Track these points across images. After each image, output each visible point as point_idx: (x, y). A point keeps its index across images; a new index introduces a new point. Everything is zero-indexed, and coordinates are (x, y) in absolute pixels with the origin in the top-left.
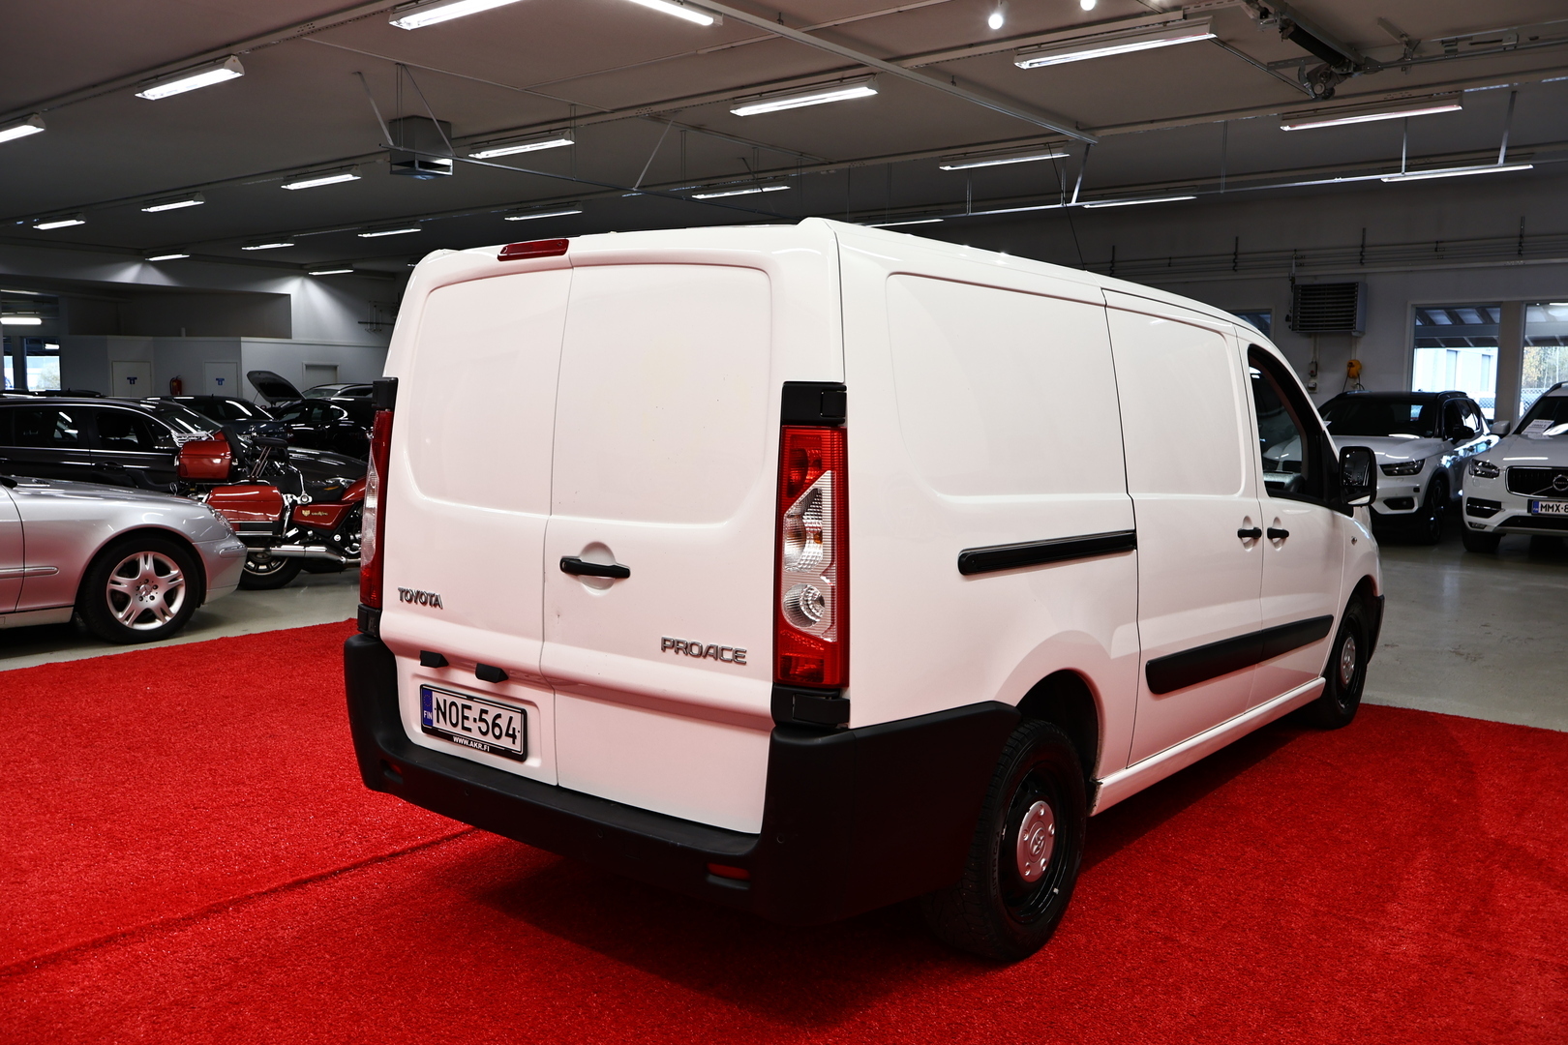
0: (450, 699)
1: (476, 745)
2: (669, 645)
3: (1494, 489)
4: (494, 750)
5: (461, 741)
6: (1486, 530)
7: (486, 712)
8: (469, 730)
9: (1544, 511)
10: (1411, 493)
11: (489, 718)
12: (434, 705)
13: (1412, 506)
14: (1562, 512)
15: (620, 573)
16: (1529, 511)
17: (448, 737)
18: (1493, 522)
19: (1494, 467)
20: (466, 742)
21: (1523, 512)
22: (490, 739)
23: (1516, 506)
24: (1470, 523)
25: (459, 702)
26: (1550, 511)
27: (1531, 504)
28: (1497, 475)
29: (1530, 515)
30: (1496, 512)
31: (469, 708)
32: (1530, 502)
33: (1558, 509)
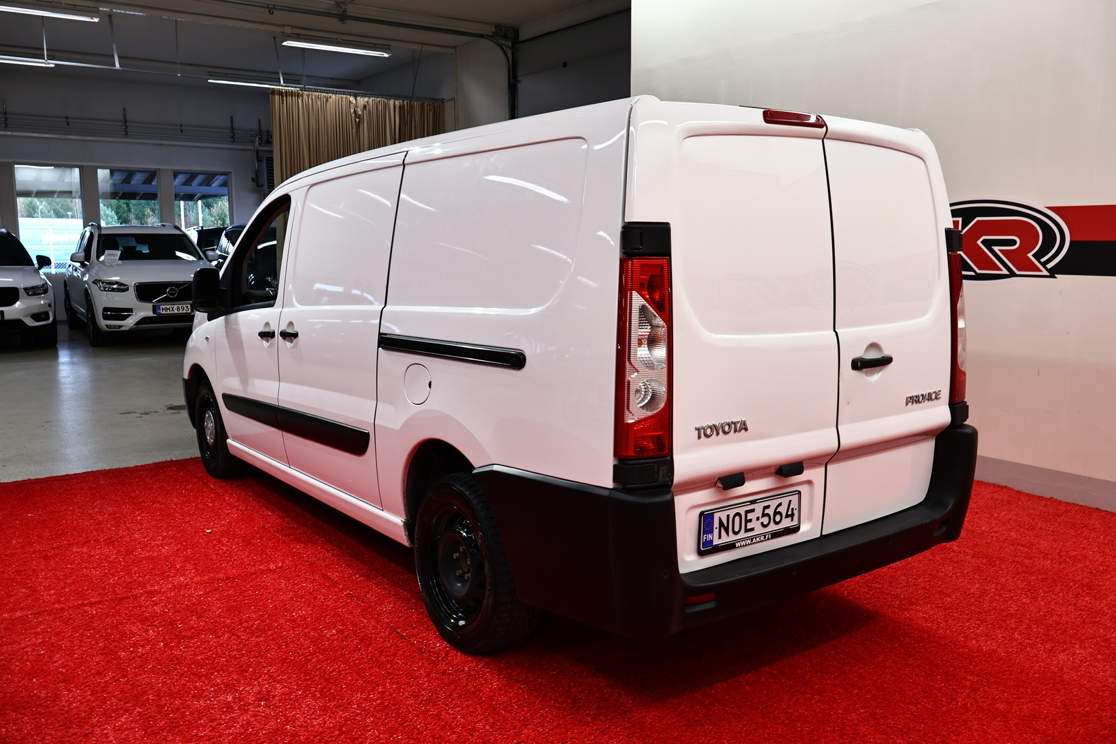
0: (732, 513)
1: (758, 539)
2: (914, 400)
3: (127, 299)
4: (775, 535)
5: (744, 543)
6: (122, 329)
7: (768, 507)
8: (752, 529)
9: (164, 312)
10: (47, 309)
11: (770, 511)
12: (716, 524)
13: (48, 319)
14: (176, 311)
15: (886, 361)
16: (154, 312)
17: (731, 546)
18: (130, 323)
19: (125, 285)
20: (749, 542)
21: (150, 314)
22: (773, 527)
23: (144, 311)
24: (107, 326)
25: (742, 511)
26: (168, 312)
27: (155, 309)
28: (127, 289)
29: (155, 315)
30: (129, 316)
31: (753, 511)
32: (154, 307)
33: (173, 310)
